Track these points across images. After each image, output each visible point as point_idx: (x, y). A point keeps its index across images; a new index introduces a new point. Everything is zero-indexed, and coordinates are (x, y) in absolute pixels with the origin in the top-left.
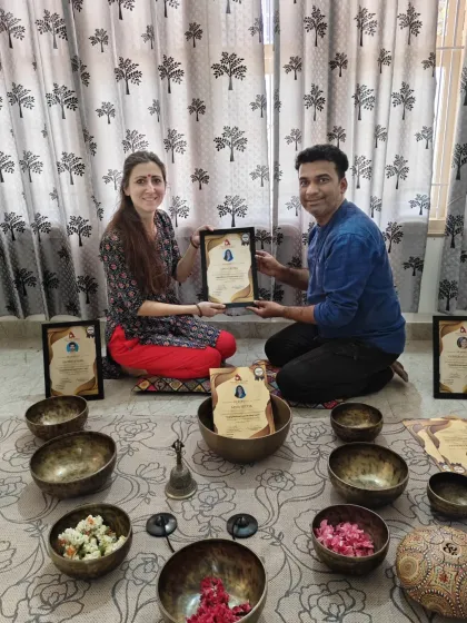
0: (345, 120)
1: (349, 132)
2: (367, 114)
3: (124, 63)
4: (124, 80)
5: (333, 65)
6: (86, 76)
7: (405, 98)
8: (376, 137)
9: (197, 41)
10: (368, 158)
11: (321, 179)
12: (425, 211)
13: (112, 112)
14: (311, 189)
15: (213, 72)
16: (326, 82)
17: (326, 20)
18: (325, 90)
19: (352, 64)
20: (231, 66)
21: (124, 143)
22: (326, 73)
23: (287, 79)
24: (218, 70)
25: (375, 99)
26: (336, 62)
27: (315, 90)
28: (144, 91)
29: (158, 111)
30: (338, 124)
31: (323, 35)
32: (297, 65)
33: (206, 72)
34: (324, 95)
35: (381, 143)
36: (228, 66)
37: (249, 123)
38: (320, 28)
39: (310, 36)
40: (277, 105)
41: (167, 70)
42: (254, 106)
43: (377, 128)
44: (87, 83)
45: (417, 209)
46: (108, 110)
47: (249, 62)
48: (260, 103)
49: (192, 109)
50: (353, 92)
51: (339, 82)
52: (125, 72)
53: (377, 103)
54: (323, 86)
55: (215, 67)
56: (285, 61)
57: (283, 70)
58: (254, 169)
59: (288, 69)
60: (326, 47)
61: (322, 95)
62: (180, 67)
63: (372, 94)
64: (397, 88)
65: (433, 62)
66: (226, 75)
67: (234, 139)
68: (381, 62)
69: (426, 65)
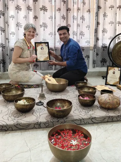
0: (71, 22)
1: (72, 25)
2: (75, 21)
3: (18, 6)
4: (17, 10)
5: (67, 10)
6: (8, 8)
7: (83, 18)
8: (78, 26)
9: (36, 2)
11: (64, 34)
12: (89, 44)
13: (14, 17)
14: (62, 36)
15: (40, 9)
16: (66, 14)
17: (66, 1)
18: (66, 16)
19: (72, 10)
20: (44, 9)
21: (17, 25)
22: (66, 12)
23: (57, 13)
24: (41, 9)
25: (77, 18)
26: (68, 10)
27: (63, 15)
28: (22, 13)
29: (26, 18)
30: (69, 24)
31: (65, 4)
32: (59, 10)
33: (38, 9)
34: (66, 17)
35: (79, 28)
36: (43, 9)
37: (48, 22)
38: (64, 2)
39: (62, 3)
40: (55, 18)
41: (29, 8)
42: (49, 18)
43: (78, 24)
44: (8, 10)
45: (87, 44)
46: (13, 17)
47: (48, 8)
48: (51, 18)
49: (34, 18)
50: (72, 16)
51: (69, 14)
52: (18, 8)
53: (77, 19)
54: (65, 15)
55: (41, 8)
56: (57, 9)
57: (56, 11)
58: (49, 33)
59: (57, 10)
60: (66, 6)
61: (65, 17)
62: (31, 8)
64: (81, 16)
65: (89, 11)
66: (43, 11)
67: (45, 26)
68: (78, 10)
69: (87, 12)
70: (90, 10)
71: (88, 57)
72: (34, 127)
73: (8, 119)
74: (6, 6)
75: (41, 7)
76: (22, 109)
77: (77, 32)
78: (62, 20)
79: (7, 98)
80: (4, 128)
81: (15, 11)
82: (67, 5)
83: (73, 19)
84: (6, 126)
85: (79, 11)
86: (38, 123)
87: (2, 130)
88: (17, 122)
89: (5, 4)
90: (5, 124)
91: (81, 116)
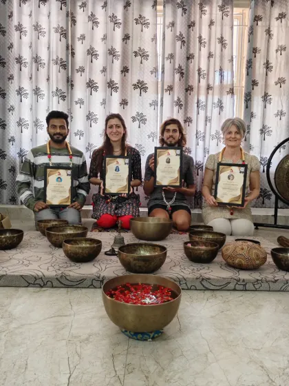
0: (192, 113)
1: (194, 119)
2: (202, 112)
3: (91, 81)
4: (90, 88)
5: (187, 90)
6: (72, 85)
8: (206, 121)
9: (126, 74)
10: (202, 132)
13: (83, 103)
15: (133, 87)
16: (183, 97)
17: (183, 71)
18: (183, 101)
19: (195, 90)
20: (141, 86)
21: (87, 116)
22: (184, 93)
23: (166, 95)
24: (135, 86)
25: (206, 106)
26: (189, 89)
27: (179, 99)
28: (98, 96)
29: (105, 104)
30: (189, 116)
31: (183, 77)
32: (171, 88)
33: (130, 87)
34: (183, 103)
35: (208, 124)
37: (148, 112)
38: (182, 74)
39: (177, 76)
40: (162, 105)
41: (111, 85)
42: (151, 105)
43: (206, 118)
44: (72, 89)
46: (81, 102)
47: (150, 85)
48: (154, 104)
49: (121, 104)
50: (196, 101)
51: (190, 97)
52: (91, 85)
53: (206, 108)
54: (182, 99)
56: (166, 87)
57: (164, 91)
58: (149, 133)
59: (167, 90)
60: (184, 82)
61: (181, 103)
62: (117, 85)
63: (204, 104)
64: (216, 101)
65: (232, 92)
66: (139, 90)
67: (141, 118)
68: (208, 89)
69: (228, 93)
70: (233, 90)
72: (92, 285)
73: (48, 269)
74: (68, 81)
75: (135, 82)
76: (76, 254)
77: (205, 133)
78: (176, 108)
79: (54, 239)
80: (37, 282)
81: (86, 91)
82: (187, 80)
83: (198, 106)
84: (41, 278)
85: (210, 92)
86: (99, 277)
87: (34, 284)
88: (62, 273)
89: (68, 78)
90: (40, 274)
91: (182, 274)
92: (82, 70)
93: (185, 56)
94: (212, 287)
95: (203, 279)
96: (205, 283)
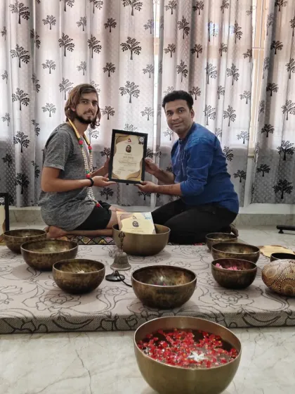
0: (200, 82)
1: (203, 90)
2: (213, 81)
3: (65, 37)
4: (64, 47)
5: (193, 51)
6: (38, 42)
7: (234, 73)
8: (218, 92)
9: (112, 29)
10: (213, 107)
11: (180, 110)
12: (246, 142)
13: (53, 66)
14: (175, 117)
15: (122, 47)
16: (188, 60)
17: (189, 26)
18: (188, 66)
19: (205, 51)
20: (132, 46)
21: (60, 85)
22: (189, 55)
23: (167, 56)
24: (125, 47)
25: (218, 72)
26: (195, 50)
27: (182, 63)
28: (76, 56)
29: (85, 68)
30: (196, 86)
31: (187, 33)
33: (116, 47)
34: (187, 68)
35: (221, 96)
37: (142, 81)
38: (186, 29)
39: (180, 32)
40: (160, 71)
41: (92, 44)
42: (145, 71)
44: (38, 47)
45: (242, 140)
46: (51, 65)
47: (143, 44)
48: (150, 69)
49: (105, 69)
50: (206, 66)
51: (197, 61)
52: (65, 43)
53: (219, 75)
54: (187, 63)
55: (123, 45)
56: (166, 46)
57: (164, 51)
58: (143, 109)
59: (167, 51)
60: (189, 40)
61: (186, 68)
62: (99, 44)
63: (216, 69)
64: (230, 67)
65: (249, 54)
66: (129, 51)
67: (132, 89)
68: (221, 50)
69: (246, 55)
70: (250, 51)
71: (242, 175)
74: (32, 35)
75: (124, 40)
77: (216, 108)
78: (179, 76)
81: (58, 52)
82: (193, 38)
83: (207, 73)
85: (224, 53)
89: (32, 31)
91: (218, 308)
92: (52, 21)
93: (191, 5)
94: (258, 323)
95: (246, 314)
96: (248, 319)
